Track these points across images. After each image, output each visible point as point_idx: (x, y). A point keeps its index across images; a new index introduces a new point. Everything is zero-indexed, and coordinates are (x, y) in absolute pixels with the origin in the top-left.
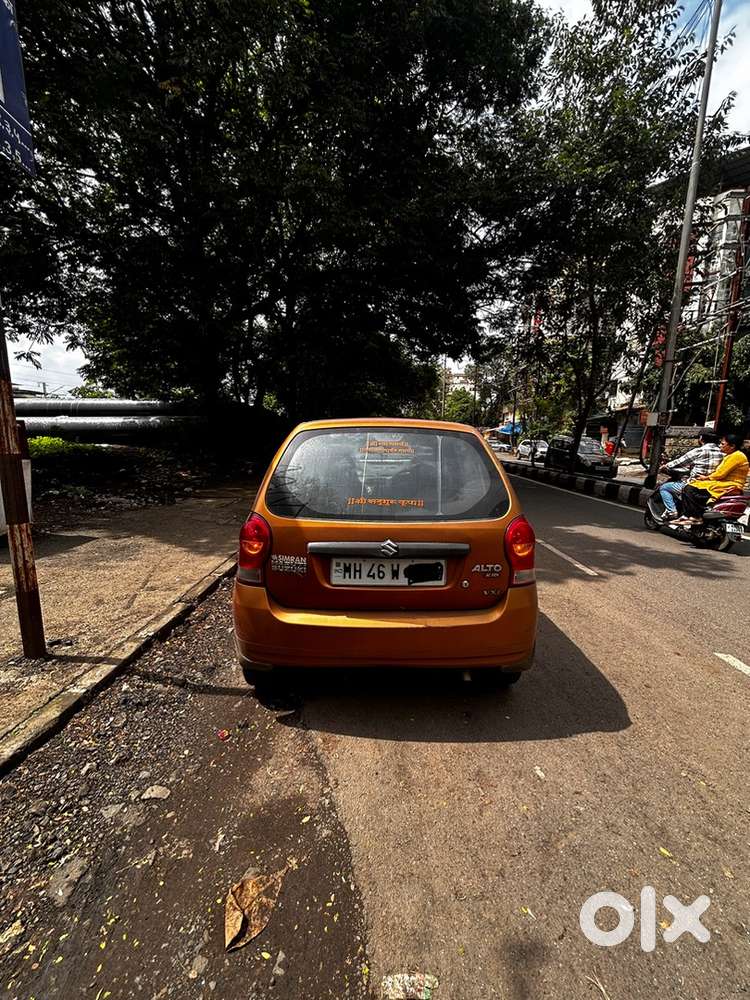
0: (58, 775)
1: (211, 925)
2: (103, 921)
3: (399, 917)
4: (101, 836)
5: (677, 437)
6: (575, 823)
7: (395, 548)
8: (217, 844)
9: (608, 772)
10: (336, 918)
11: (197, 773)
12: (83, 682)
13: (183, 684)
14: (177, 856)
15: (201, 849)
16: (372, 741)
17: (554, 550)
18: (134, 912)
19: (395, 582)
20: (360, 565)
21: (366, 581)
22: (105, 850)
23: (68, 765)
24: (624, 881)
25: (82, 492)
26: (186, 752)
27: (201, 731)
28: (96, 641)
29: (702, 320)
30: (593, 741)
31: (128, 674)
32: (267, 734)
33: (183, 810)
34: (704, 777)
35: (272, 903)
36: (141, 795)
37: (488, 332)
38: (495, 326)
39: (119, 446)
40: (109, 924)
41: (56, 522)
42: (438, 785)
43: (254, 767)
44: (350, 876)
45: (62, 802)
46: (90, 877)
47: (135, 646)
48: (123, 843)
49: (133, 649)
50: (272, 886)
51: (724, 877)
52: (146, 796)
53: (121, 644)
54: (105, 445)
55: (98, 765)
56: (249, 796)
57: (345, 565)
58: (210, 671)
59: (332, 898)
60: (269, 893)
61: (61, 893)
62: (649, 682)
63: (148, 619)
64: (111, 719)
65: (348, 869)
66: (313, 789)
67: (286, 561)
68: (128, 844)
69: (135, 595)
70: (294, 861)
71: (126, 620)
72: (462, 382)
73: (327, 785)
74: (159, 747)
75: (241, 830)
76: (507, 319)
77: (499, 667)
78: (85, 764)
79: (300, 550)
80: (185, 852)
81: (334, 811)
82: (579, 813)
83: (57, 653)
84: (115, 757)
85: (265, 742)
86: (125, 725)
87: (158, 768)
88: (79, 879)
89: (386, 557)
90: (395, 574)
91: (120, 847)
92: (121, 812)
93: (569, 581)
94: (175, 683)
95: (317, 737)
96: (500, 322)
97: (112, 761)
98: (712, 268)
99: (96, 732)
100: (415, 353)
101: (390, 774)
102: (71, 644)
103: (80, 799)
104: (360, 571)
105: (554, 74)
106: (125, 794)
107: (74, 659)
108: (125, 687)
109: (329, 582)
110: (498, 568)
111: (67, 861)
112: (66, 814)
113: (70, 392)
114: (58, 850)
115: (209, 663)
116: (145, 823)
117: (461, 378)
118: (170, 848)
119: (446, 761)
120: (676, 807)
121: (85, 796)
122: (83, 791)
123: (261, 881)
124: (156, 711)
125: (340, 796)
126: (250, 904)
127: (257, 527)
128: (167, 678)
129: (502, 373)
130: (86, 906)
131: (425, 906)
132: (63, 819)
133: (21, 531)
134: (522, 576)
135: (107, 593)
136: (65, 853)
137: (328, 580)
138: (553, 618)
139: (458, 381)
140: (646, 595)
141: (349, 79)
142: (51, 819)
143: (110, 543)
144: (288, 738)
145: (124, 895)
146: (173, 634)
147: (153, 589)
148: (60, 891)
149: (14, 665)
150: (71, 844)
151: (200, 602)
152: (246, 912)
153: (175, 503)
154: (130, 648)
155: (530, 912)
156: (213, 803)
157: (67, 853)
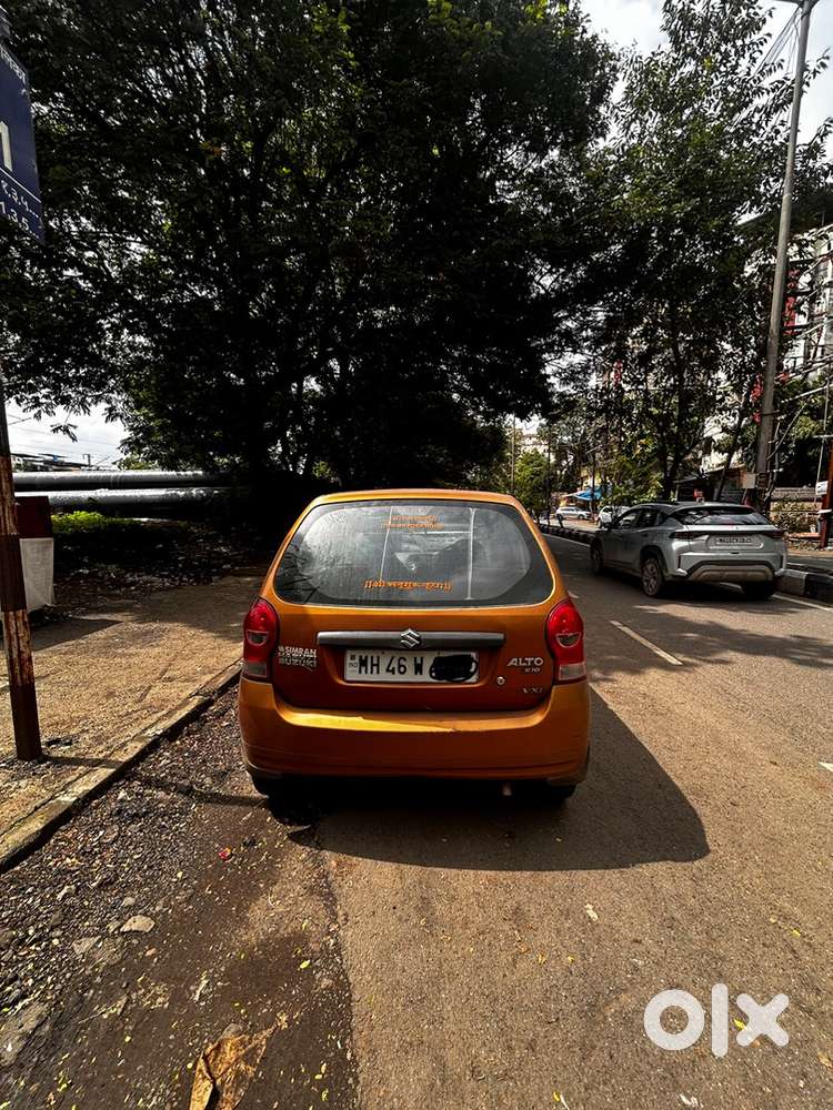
0: (31, 899)
1: (177, 1097)
2: (53, 1087)
3: (399, 1098)
4: (68, 975)
5: (784, 500)
6: (630, 981)
7: (418, 639)
8: (198, 992)
9: (677, 915)
10: (324, 1096)
11: (188, 901)
12: (75, 789)
13: (188, 792)
14: (151, 1004)
15: (179, 998)
16: (394, 865)
17: (633, 634)
18: (89, 1075)
19: (419, 678)
20: (378, 658)
21: (384, 676)
22: (70, 994)
23: (44, 888)
24: (686, 1062)
25: (113, 571)
26: (180, 875)
27: (201, 849)
28: (98, 740)
29: (808, 367)
30: (661, 875)
31: (128, 779)
32: (276, 853)
33: (166, 946)
34: (798, 925)
35: (252, 1070)
36: (120, 927)
37: (559, 388)
38: (565, 381)
39: (160, 520)
40: (60, 1090)
41: (81, 605)
42: (465, 925)
43: (254, 894)
44: (347, 1041)
45: (31, 932)
46: (48, 1027)
47: (140, 746)
48: (92, 986)
49: (137, 750)
50: (255, 1048)
51: (819, 1064)
52: (126, 928)
53: (124, 744)
54: (145, 520)
55: (78, 888)
56: (243, 931)
57: (361, 657)
58: (221, 777)
59: (323, 1068)
60: (248, 1058)
61: (9, 1049)
62: (735, 798)
63: (159, 714)
64: (101, 833)
65: (347, 1031)
66: (317, 925)
67: (293, 654)
68: (97, 987)
69: (150, 688)
70: (284, 1018)
71: (135, 716)
72: (535, 443)
73: (335, 921)
74: (150, 867)
75: (227, 976)
76: (579, 373)
77: (545, 779)
78: (63, 887)
79: (309, 641)
80: (160, 1000)
81: (340, 955)
82: (636, 968)
83: (54, 754)
84: (98, 878)
85: (271, 863)
86: (115, 840)
87: (146, 893)
88: (35, 1030)
89: (407, 649)
90: (419, 669)
91: (88, 990)
92: (94, 946)
93: (647, 671)
94: (179, 790)
95: (331, 859)
96: (571, 376)
97: (94, 884)
98: (817, 309)
99: (82, 848)
100: (479, 413)
101: (409, 909)
102: (70, 744)
103: (51, 930)
104: (378, 665)
105: (628, 110)
106: (102, 925)
107: (70, 761)
108: (122, 794)
109: (342, 677)
110: (539, 662)
111: (24, 1007)
112: (33, 947)
113: (114, 463)
114: (15, 994)
115: (221, 766)
116: (119, 962)
117: (534, 439)
118: (144, 995)
119: (479, 894)
120: (761, 964)
121: (57, 926)
122: (56, 920)
123: (242, 1042)
124: (153, 823)
125: (348, 935)
126: (225, 1072)
127: (263, 614)
128: (171, 784)
129: (579, 432)
130: (37, 1065)
131: (432, 1085)
132: (28, 954)
133: (16, 619)
134: (571, 670)
135: (119, 684)
136: (24, 996)
137: (342, 675)
138: (623, 717)
139: (530, 442)
140: (739, 689)
141: (398, 128)
142: (15, 953)
143: (134, 626)
144: (298, 859)
145: (82, 1053)
146: (185, 733)
147: (170, 679)
148: (10, 1045)
149: (5, 767)
150: (33, 985)
151: (220, 695)
152: (218, 1082)
153: (212, 581)
154: (134, 749)
155: (563, 1101)
156: (202, 938)
157: (26, 997)
